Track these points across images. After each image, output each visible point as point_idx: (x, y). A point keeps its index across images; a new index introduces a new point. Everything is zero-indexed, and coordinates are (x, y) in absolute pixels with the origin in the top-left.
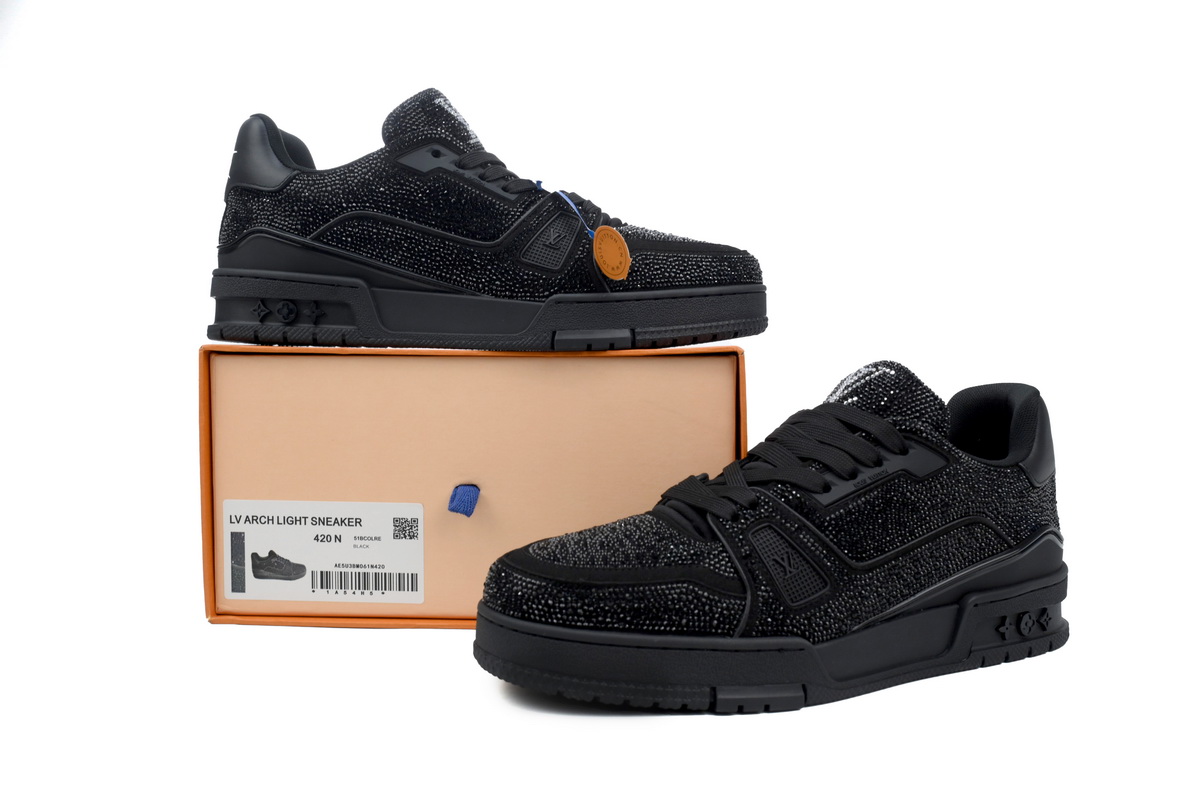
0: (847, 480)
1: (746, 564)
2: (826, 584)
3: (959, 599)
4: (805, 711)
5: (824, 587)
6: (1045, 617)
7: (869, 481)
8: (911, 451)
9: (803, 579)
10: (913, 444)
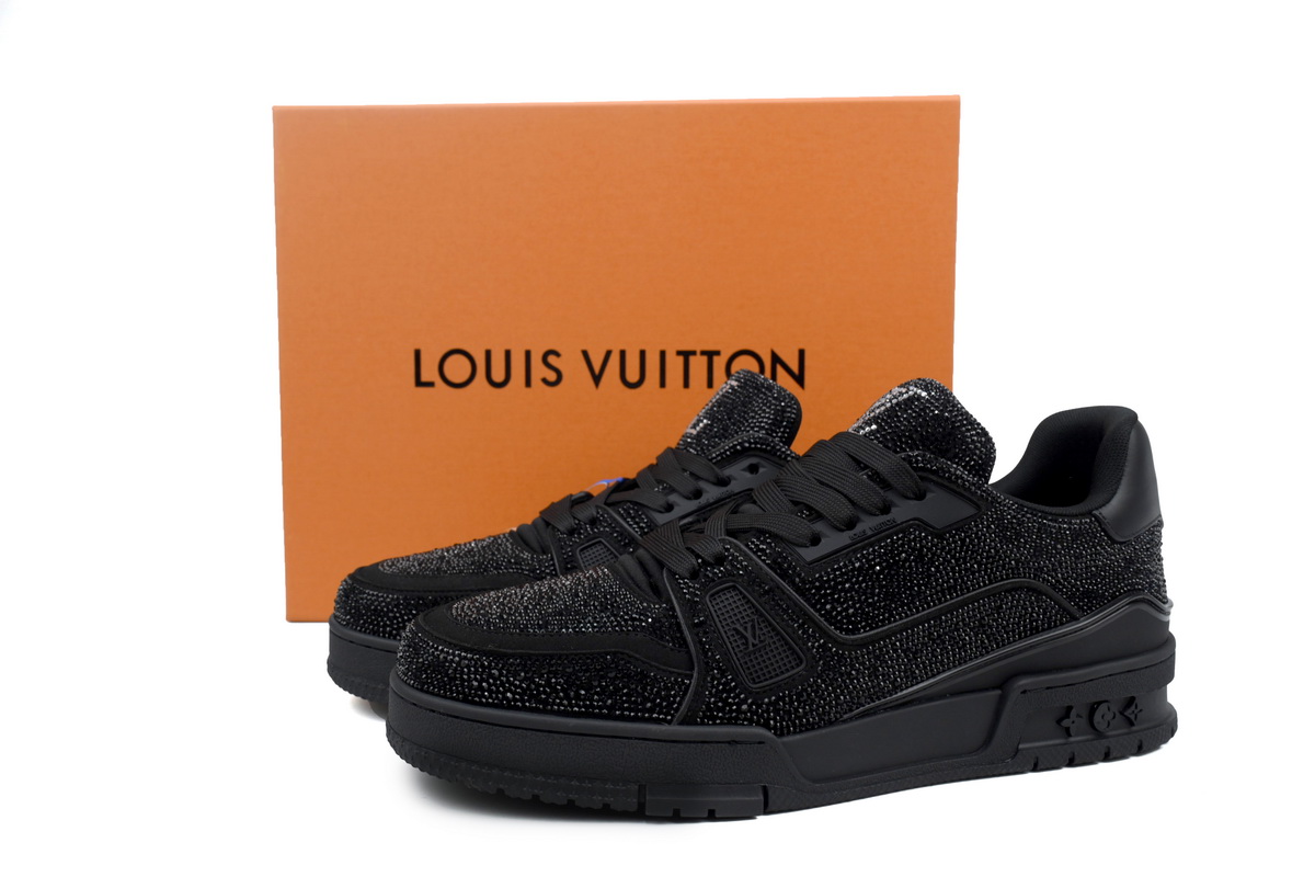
0: (842, 531)
1: (697, 635)
2: (801, 663)
3: (1003, 683)
4: (763, 821)
5: (798, 665)
6: (1134, 707)
7: (869, 533)
8: (929, 496)
9: (770, 654)
10: (932, 486)
